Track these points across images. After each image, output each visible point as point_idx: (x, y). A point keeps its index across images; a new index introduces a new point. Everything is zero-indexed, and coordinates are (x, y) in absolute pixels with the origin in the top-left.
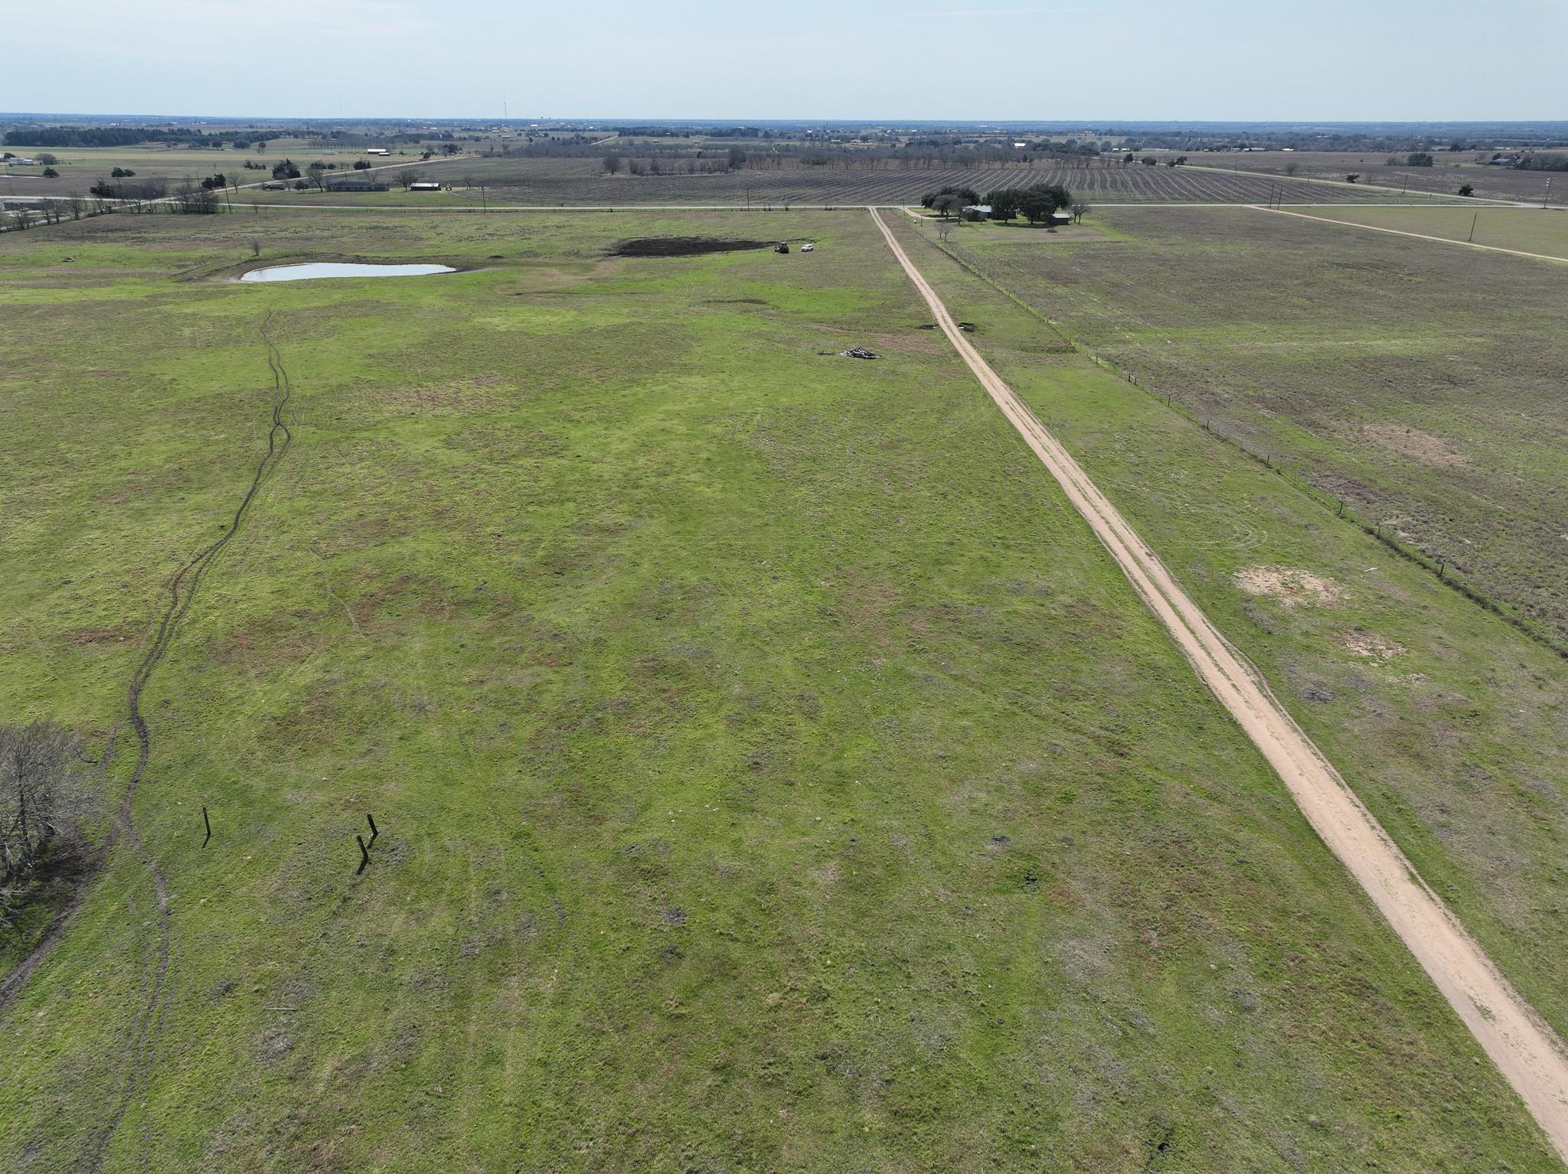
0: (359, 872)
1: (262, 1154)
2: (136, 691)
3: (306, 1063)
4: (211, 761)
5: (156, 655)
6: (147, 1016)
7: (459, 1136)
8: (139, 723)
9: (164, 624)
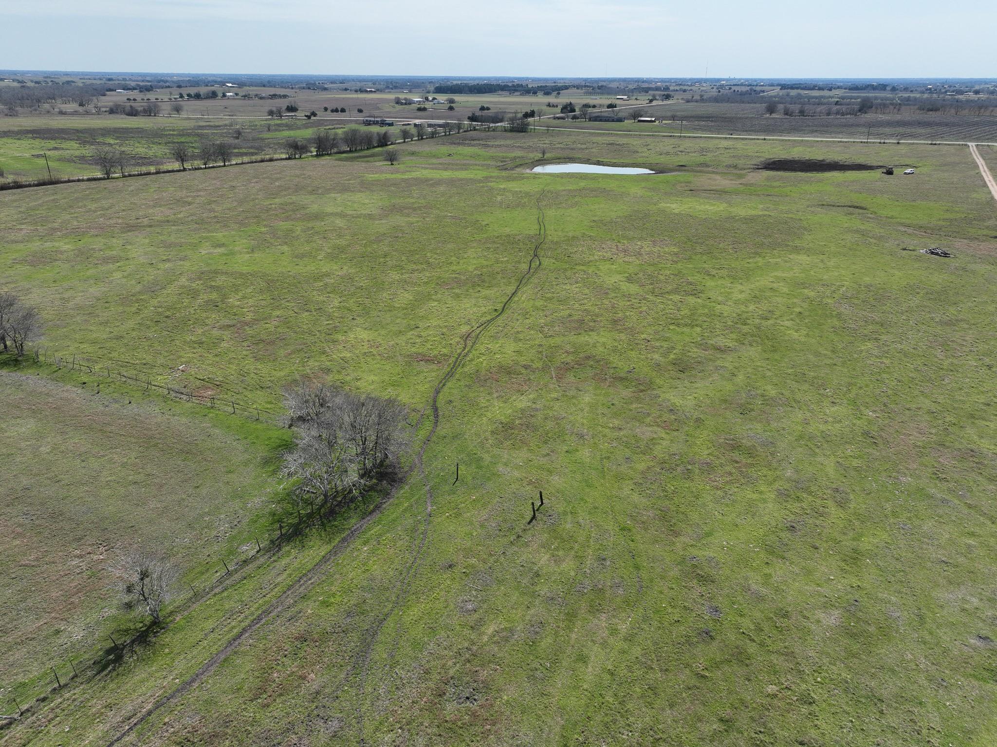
0: (529, 523)
1: (450, 663)
2: (438, 392)
3: (480, 622)
4: (465, 439)
5: (450, 375)
6: (411, 567)
7: (554, 697)
8: (436, 409)
9: (457, 358)
